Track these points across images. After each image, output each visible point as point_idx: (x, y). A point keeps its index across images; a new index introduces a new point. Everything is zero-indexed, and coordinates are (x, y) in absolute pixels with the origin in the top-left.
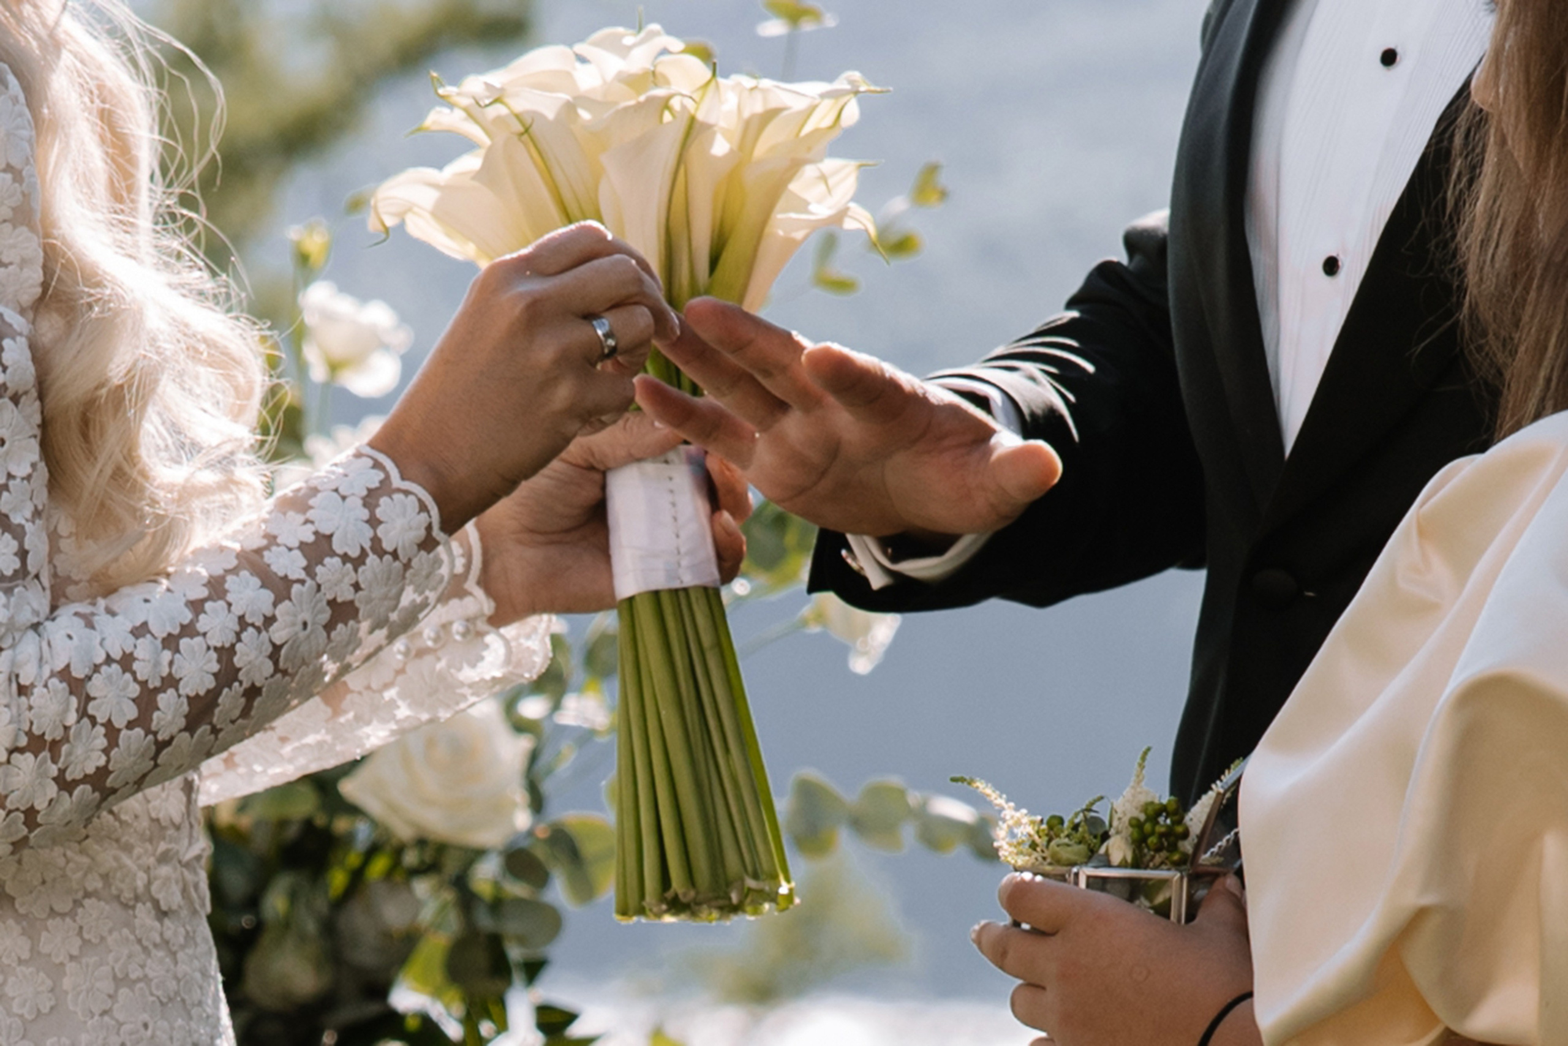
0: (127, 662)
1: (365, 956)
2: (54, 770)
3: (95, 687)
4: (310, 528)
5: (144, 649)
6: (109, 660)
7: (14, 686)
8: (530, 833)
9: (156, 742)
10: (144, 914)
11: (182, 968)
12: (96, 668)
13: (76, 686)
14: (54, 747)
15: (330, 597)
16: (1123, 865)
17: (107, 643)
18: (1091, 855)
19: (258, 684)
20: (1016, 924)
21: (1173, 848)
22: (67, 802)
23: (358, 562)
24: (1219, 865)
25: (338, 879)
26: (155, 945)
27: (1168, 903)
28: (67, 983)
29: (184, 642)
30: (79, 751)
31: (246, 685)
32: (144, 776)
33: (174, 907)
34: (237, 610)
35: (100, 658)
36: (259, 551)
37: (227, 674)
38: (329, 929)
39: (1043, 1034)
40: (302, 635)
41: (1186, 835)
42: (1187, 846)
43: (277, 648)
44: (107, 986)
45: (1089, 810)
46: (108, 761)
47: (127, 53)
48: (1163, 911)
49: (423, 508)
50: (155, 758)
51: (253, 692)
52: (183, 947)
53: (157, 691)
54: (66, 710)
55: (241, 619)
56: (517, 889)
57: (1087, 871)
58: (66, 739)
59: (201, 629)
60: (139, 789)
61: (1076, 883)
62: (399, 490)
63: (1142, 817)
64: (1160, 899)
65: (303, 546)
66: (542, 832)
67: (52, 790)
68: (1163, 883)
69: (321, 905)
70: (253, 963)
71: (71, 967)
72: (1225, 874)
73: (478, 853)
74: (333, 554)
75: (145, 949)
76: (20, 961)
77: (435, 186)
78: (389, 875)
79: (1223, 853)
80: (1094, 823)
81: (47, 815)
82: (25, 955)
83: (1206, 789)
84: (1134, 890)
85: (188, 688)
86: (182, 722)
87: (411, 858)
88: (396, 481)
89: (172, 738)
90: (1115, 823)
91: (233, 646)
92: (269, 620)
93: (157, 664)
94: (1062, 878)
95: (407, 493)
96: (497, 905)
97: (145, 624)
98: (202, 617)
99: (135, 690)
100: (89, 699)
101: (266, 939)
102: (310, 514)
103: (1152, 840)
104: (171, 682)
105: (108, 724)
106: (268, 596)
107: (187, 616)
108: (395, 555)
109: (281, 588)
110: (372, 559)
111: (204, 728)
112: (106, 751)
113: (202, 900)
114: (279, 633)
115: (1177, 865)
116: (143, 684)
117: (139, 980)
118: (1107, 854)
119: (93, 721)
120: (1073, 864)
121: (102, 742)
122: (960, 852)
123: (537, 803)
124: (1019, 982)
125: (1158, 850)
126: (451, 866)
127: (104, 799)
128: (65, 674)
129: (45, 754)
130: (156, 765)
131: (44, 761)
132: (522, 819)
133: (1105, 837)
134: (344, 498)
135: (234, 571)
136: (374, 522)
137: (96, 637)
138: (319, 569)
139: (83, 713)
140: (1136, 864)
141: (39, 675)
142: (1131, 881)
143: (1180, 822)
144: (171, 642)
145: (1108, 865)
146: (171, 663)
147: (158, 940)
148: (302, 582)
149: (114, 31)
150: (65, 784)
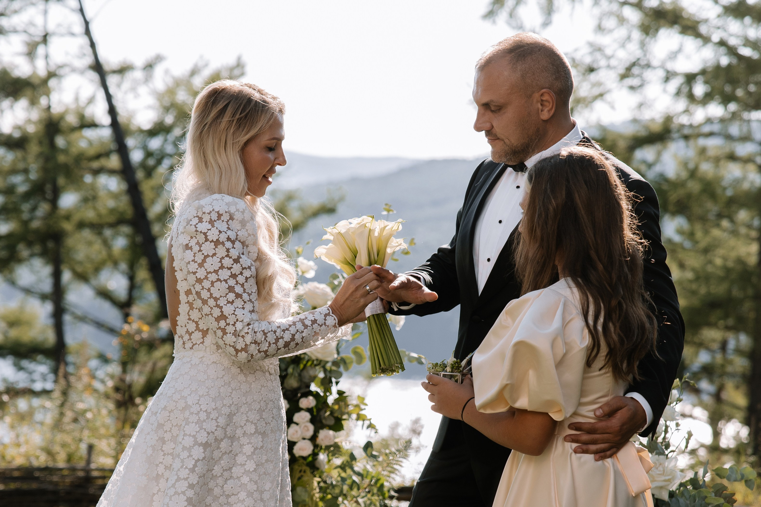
0: (275, 332)
1: (306, 380)
2: (258, 348)
3: (268, 335)
4: (314, 318)
5: (278, 331)
6: (272, 331)
7: (253, 331)
8: (337, 358)
9: (278, 348)
10: (267, 374)
11: (274, 385)
12: (269, 332)
13: (265, 334)
14: (259, 344)
15: (315, 331)
16: (449, 372)
17: (272, 328)
18: (443, 370)
19: (298, 343)
20: (429, 383)
21: (459, 369)
22: (259, 355)
23: (321, 326)
24: (467, 372)
25: (302, 366)
26: (269, 380)
27: (457, 379)
28: (252, 386)
29: (286, 331)
30: (263, 346)
31: (296, 342)
32: (275, 354)
33: (273, 373)
34: (297, 328)
35: (270, 330)
36: (304, 319)
37: (293, 339)
38: (300, 375)
39: (434, 404)
40: (308, 336)
41: (461, 367)
42: (461, 369)
43: (303, 337)
44: (260, 387)
45: (443, 362)
46: (268, 349)
47: (273, 216)
48: (456, 381)
49: (335, 319)
50: (277, 351)
51: (297, 344)
52: (274, 381)
53: (279, 339)
54: (262, 338)
55: (297, 330)
56: (334, 368)
57: (443, 373)
58: (261, 343)
59: (290, 330)
60: (273, 357)
61: (441, 376)
62: (331, 316)
63: (453, 363)
64: (456, 379)
65: (311, 320)
66: (339, 358)
67: (257, 352)
68: (457, 375)
69: (299, 371)
70: (286, 381)
71: (253, 383)
72: (468, 374)
73: (327, 362)
74: (317, 323)
75: (267, 381)
76: (244, 382)
77: (325, 248)
78: (311, 365)
79: (468, 370)
80: (444, 364)
81: (255, 356)
82: (245, 381)
83: (465, 358)
84: (451, 377)
85: (285, 340)
86: (283, 346)
87: (315, 362)
88: (331, 314)
89: (281, 348)
90: (448, 364)
91: (295, 334)
92: (302, 332)
93: (280, 334)
94: (438, 375)
95: (332, 316)
96: (331, 371)
97: (280, 326)
98: (290, 328)
99: (275, 337)
100: (267, 337)
101: (288, 377)
102: (314, 315)
103: (455, 367)
104: (282, 338)
105: (269, 342)
106: (303, 327)
107: (288, 327)
108: (328, 326)
109: (306, 327)
110: (323, 326)
111: (287, 348)
112: (268, 347)
113: (278, 372)
114: (304, 334)
115: (459, 372)
116: (277, 337)
117: (266, 386)
118: (446, 370)
119: (267, 341)
120: (440, 372)
121: (268, 345)
122: (415, 363)
123: (338, 353)
124: (430, 393)
125: (456, 369)
126: (322, 364)
127: (266, 357)
128: (263, 331)
129: (257, 345)
130: (277, 353)
131: (256, 346)
132: (336, 356)
133: (446, 367)
134: (321, 314)
135: (298, 321)
136: (325, 320)
137: (270, 326)
138: (314, 325)
139: (265, 339)
140: (452, 372)
141: (258, 330)
142: (451, 375)
143: (460, 364)
144: (284, 331)
145: (447, 372)
146: (283, 334)
147: (270, 379)
148: (310, 327)
149: (271, 212)
150: (259, 352)
